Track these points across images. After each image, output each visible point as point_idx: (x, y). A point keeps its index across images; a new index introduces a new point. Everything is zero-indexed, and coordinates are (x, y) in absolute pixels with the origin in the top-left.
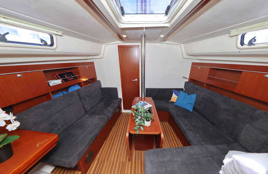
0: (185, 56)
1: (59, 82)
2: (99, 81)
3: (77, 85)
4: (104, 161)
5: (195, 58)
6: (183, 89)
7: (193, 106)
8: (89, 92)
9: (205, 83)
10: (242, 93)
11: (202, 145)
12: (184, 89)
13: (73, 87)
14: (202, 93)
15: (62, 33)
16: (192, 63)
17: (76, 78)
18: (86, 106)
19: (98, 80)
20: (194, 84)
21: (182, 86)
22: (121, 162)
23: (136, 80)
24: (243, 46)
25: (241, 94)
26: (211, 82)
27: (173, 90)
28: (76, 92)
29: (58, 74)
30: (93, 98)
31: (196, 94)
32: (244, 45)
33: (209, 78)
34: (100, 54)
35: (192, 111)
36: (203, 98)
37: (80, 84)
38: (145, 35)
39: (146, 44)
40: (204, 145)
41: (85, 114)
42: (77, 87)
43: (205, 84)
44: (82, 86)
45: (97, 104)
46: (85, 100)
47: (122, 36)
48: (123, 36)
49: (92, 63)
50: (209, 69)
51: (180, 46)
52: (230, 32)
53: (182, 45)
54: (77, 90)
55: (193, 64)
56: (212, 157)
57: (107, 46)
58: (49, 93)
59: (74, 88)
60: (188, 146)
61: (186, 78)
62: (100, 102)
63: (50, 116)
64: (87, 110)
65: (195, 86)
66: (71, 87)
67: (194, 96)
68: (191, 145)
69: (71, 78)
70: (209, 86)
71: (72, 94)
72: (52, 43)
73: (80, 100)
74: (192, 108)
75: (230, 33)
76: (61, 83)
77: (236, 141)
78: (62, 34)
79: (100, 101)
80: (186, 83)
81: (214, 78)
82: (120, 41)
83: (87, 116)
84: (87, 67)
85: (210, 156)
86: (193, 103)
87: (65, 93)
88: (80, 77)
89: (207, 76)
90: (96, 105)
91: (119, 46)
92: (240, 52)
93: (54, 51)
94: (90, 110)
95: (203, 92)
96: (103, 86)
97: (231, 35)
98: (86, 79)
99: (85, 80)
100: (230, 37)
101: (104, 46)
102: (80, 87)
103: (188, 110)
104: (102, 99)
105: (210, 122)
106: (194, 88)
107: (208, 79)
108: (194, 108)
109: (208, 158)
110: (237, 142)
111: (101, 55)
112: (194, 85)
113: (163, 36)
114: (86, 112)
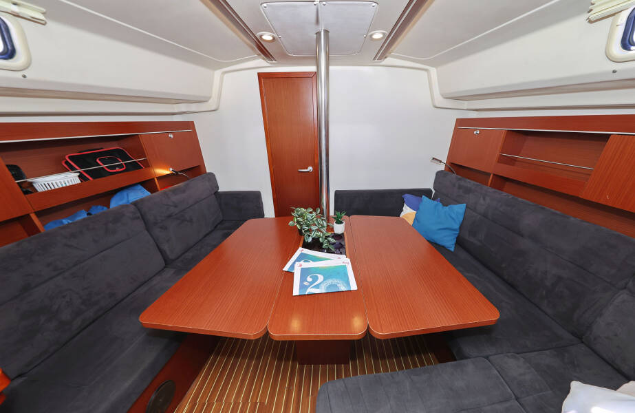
0: (440, 101)
1: (69, 179)
2: (212, 176)
3: (140, 187)
4: (210, 405)
5: (465, 105)
6: (430, 191)
7: (456, 236)
8: (176, 206)
9: (489, 174)
10: (607, 199)
11: (487, 358)
12: (434, 192)
13: (125, 193)
14: (482, 201)
15: (44, 13)
16: (457, 120)
17: (136, 166)
18: (165, 247)
19: (208, 171)
20: (460, 177)
21: (429, 184)
22: (256, 403)
23: (310, 169)
24: (630, 50)
25: (602, 201)
26: (505, 170)
27: (404, 194)
28: (132, 208)
29: (70, 157)
30: (191, 221)
31: (465, 204)
32: (632, 48)
33: (503, 160)
34: (210, 98)
35: (452, 249)
36: (485, 216)
37: (149, 184)
38: (326, 32)
39: (331, 68)
40: (491, 358)
41: (165, 267)
42: (140, 194)
43: (492, 175)
44: (158, 191)
45: (205, 236)
46: (165, 228)
47: (261, 37)
48: (264, 37)
49: (190, 125)
50: (503, 135)
51: (425, 73)
52: (593, 4)
53: (433, 71)
54: (135, 204)
55: (460, 122)
56: (517, 399)
57: (226, 75)
58: (28, 216)
59: (128, 195)
60: (449, 363)
61: (441, 162)
62: (212, 231)
63: (26, 288)
64: (172, 256)
65: (462, 183)
66: (118, 194)
67: (459, 209)
68: (455, 360)
69: (118, 166)
70: (501, 182)
71: (118, 216)
72: (10, 48)
73: (148, 231)
74: (454, 242)
75: (591, 7)
76: (78, 181)
77: (580, 338)
78: (41, 17)
79: (216, 227)
80: (439, 174)
81: (515, 160)
82: (264, 59)
83: (169, 273)
84: (171, 136)
85: (514, 397)
86: (457, 227)
87: (98, 210)
88: (147, 164)
89: (498, 153)
90: (200, 240)
91: (260, 75)
92: (614, 72)
93: (19, 75)
94: (178, 258)
95: (484, 199)
96: (223, 187)
97: (593, 16)
98: (167, 168)
99: (167, 172)
100: (591, 22)
101: (218, 74)
102: (149, 193)
103: (443, 247)
104: (221, 223)
105: (504, 280)
106: (460, 187)
107: (498, 162)
108: (460, 242)
109: (507, 405)
110: (583, 342)
111: (211, 101)
112: (460, 179)
113: (381, 36)
114: (168, 262)
